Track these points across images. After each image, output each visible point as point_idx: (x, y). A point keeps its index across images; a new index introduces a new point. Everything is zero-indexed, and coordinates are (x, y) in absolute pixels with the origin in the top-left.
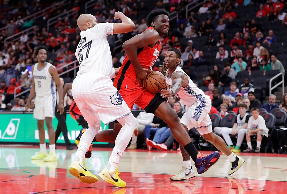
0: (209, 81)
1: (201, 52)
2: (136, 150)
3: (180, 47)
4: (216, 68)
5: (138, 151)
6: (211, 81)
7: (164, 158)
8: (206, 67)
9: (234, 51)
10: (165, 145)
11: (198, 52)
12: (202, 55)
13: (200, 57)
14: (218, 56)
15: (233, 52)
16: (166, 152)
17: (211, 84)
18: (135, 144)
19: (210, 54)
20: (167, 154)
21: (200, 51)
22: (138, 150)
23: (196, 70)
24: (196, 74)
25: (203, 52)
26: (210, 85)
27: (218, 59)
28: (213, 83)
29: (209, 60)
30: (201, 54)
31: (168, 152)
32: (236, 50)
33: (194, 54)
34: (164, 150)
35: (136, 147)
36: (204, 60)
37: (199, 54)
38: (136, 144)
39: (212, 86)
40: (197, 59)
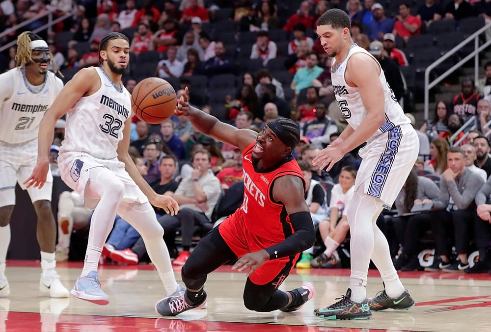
0: (238, 109)
1: (220, 45)
2: (67, 264)
3: (173, 33)
4: (249, 79)
5: (70, 267)
6: (242, 109)
7: (130, 281)
8: (229, 78)
9: (296, 42)
10: (134, 252)
11: (213, 44)
12: (222, 51)
13: (219, 55)
14: (254, 54)
15: (294, 45)
16: (134, 269)
17: (241, 114)
18: (65, 249)
19: (239, 50)
20: (138, 274)
21: (217, 41)
22: (71, 264)
23: (208, 85)
24: (209, 94)
25: (225, 44)
26: (239, 117)
27: (255, 60)
28: (247, 114)
29: (238, 63)
30: (220, 49)
31: (140, 269)
32: (299, 39)
33: (204, 49)
34: (130, 264)
35: (66, 257)
36: (227, 62)
37: (216, 48)
38: (67, 251)
39: (243, 120)
40: (211, 60)
